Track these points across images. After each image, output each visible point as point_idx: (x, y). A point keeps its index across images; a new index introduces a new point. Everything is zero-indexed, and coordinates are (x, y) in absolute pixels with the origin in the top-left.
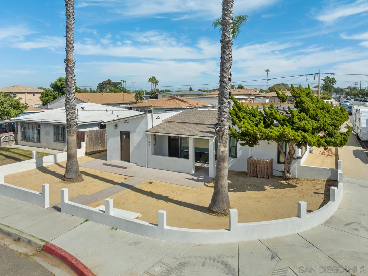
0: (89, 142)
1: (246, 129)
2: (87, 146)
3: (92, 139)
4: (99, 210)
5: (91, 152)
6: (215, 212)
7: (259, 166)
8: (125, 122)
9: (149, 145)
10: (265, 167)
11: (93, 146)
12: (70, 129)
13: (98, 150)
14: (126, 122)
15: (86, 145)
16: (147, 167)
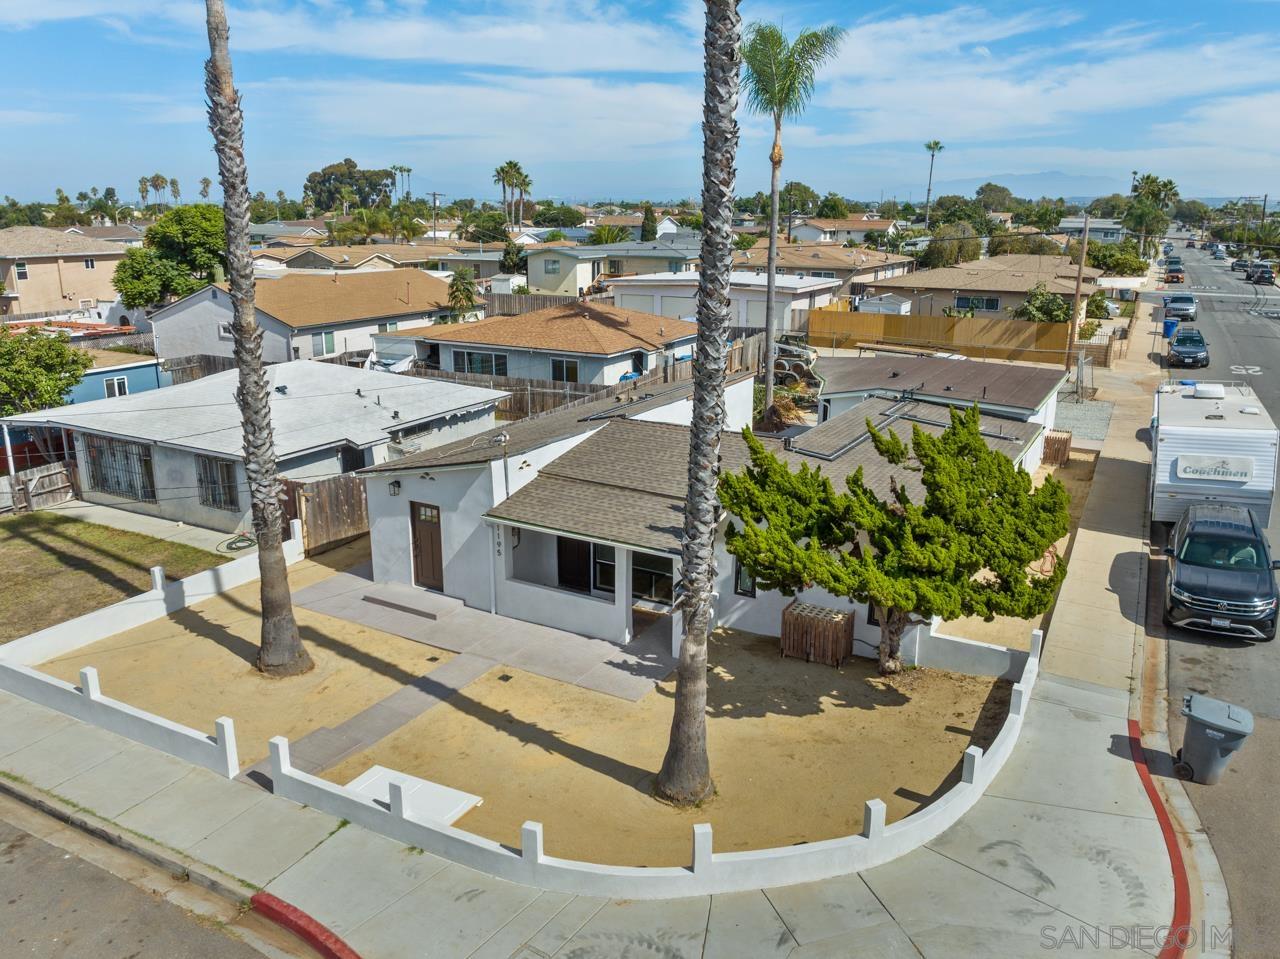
0: (315, 516)
1: (772, 559)
2: (308, 531)
3: (321, 506)
4: (376, 801)
5: (323, 545)
6: (670, 798)
7: (813, 633)
8: (422, 477)
9: (499, 551)
10: (831, 638)
12: (265, 531)
13: (343, 536)
14: (428, 478)
15: (305, 528)
16: (493, 612)
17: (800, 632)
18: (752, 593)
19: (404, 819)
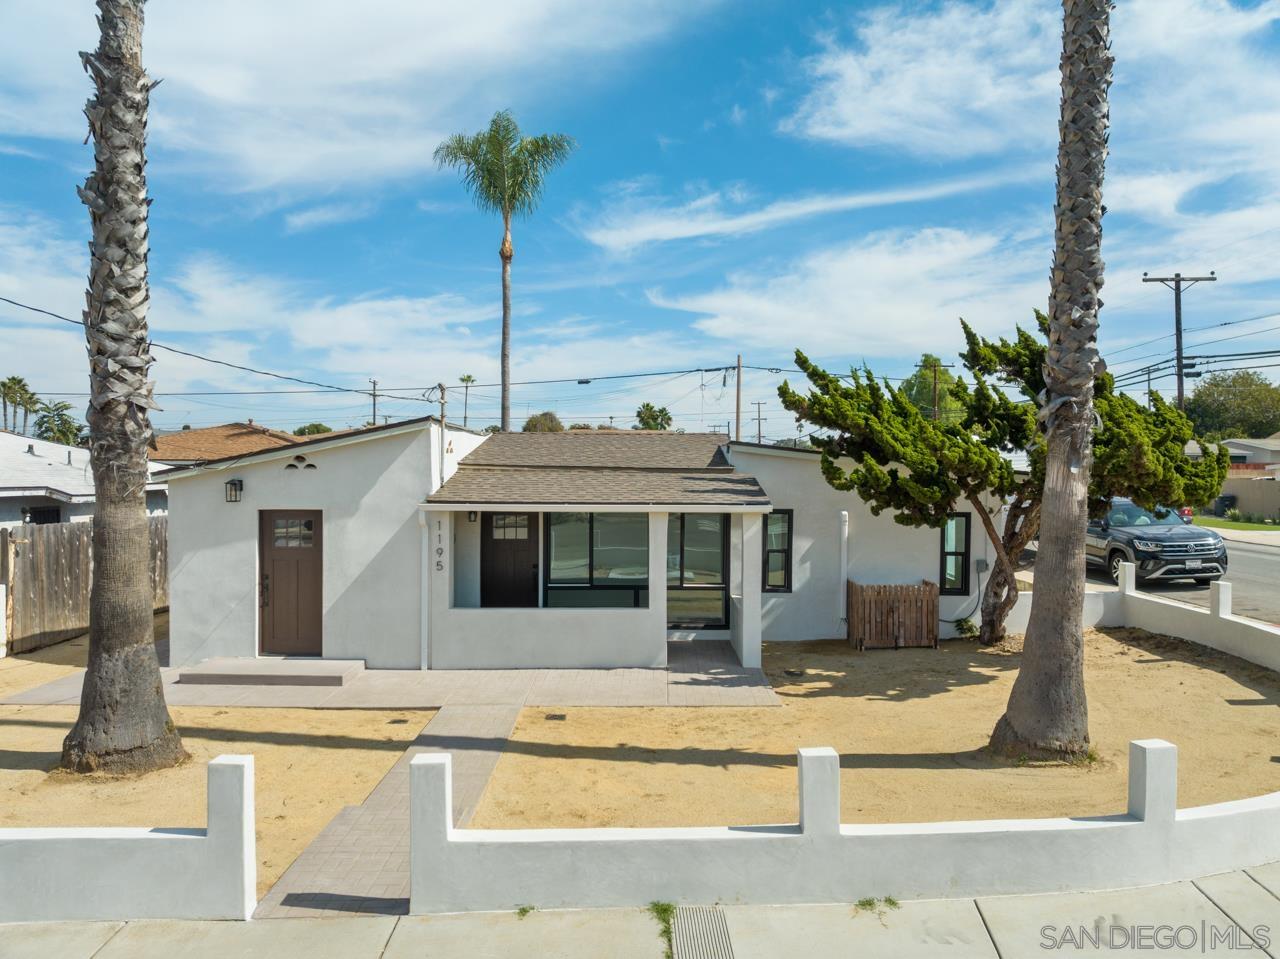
0: (25, 583)
2: (13, 608)
3: (34, 567)
5: (33, 636)
7: (902, 608)
8: (292, 467)
9: (438, 564)
10: (925, 609)
11: (43, 606)
12: (124, 461)
13: (63, 628)
14: (301, 466)
15: (10, 602)
16: (424, 666)
17: (885, 611)
18: (787, 587)
19: (842, 837)
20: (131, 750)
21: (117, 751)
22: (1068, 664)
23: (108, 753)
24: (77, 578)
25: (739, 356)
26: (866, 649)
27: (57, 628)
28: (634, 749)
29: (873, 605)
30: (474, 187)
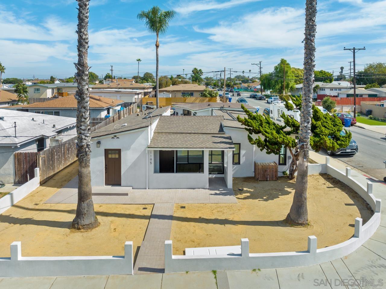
0: (43, 166)
3: (45, 161)
5: (45, 179)
7: (268, 171)
8: (113, 138)
9: (151, 162)
11: (46, 171)
14: (115, 138)
15: (40, 172)
16: (147, 188)
17: (264, 171)
18: (239, 163)
19: (250, 257)
20: (89, 224)
21: (86, 225)
22: (303, 204)
23: (84, 225)
24: (53, 161)
25: (225, 68)
26: (259, 181)
27: (49, 176)
28: (203, 219)
29: (261, 170)
30: (148, 26)
